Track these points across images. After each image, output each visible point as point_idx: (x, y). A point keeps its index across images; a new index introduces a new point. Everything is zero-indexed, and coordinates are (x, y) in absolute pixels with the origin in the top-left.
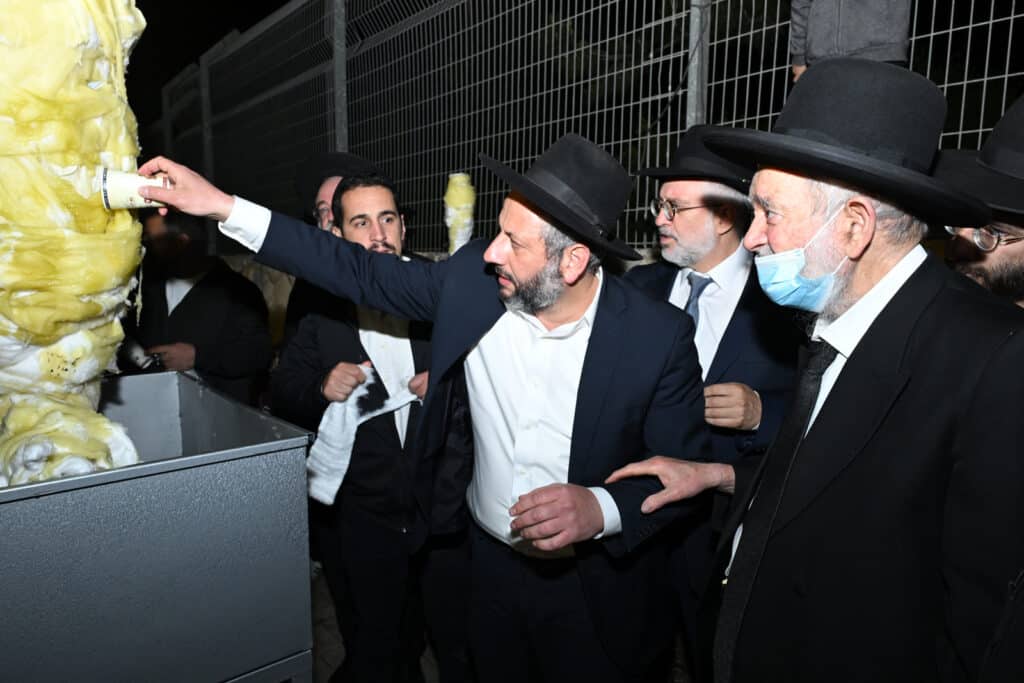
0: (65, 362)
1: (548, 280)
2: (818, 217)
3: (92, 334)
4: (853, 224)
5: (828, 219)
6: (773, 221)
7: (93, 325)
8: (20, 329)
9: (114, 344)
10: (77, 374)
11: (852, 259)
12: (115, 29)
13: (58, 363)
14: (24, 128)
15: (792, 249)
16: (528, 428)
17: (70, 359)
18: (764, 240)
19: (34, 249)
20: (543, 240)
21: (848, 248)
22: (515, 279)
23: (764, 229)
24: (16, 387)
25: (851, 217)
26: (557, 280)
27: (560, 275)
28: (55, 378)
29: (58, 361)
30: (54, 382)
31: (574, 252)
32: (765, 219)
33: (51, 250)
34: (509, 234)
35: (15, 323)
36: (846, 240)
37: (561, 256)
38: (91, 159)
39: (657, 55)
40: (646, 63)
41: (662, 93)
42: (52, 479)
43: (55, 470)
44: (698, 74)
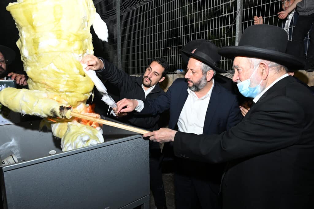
1: (203, 81)
2: (251, 69)
4: (263, 70)
5: (255, 69)
6: (240, 72)
11: (264, 80)
14: (70, 44)
15: (246, 80)
16: (191, 125)
18: (238, 78)
19: (72, 81)
20: (201, 70)
21: (262, 77)
22: (193, 82)
23: (238, 75)
25: (261, 68)
26: (205, 81)
27: (206, 79)
31: (209, 73)
32: (237, 72)
33: (76, 81)
34: (191, 70)
36: (261, 75)
37: (206, 74)
38: (85, 52)
39: (225, 13)
40: (221, 16)
41: (227, 25)
42: (88, 146)
43: (89, 144)
44: (240, 19)
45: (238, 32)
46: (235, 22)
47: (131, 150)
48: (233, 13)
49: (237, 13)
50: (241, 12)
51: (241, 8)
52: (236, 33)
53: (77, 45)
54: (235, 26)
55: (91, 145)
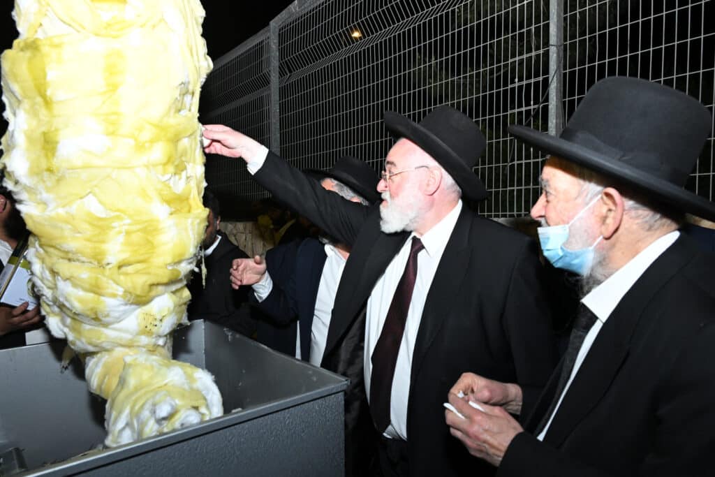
0: (156, 319)
3: (174, 297)
4: (610, 210)
7: (174, 288)
8: (125, 292)
9: (185, 304)
10: (162, 329)
11: (606, 239)
12: (198, 71)
13: (150, 321)
14: (140, 147)
17: (159, 317)
19: (138, 231)
24: (119, 341)
28: (149, 332)
29: (151, 319)
30: (148, 336)
33: (149, 230)
35: (123, 287)
38: (180, 168)
39: (521, 79)
40: (512, 86)
41: (526, 106)
42: (174, 430)
43: (176, 423)
44: (557, 92)
45: (554, 121)
46: (547, 100)
47: (294, 432)
48: (541, 78)
49: (550, 81)
50: (560, 75)
51: (558, 67)
52: (550, 124)
53: (159, 151)
54: (546, 109)
55: (182, 425)
